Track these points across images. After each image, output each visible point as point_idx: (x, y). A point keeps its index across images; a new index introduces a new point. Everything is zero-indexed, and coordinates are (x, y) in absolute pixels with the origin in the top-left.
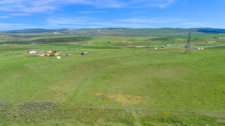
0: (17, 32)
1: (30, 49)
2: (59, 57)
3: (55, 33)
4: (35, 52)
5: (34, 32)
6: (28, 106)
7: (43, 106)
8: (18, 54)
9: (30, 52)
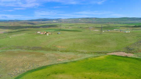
0: (33, 21)
1: (38, 31)
2: (48, 35)
3: (54, 21)
4: (40, 32)
5: (43, 21)
6: (34, 47)
7: (38, 47)
8: (33, 33)
9: (38, 33)
